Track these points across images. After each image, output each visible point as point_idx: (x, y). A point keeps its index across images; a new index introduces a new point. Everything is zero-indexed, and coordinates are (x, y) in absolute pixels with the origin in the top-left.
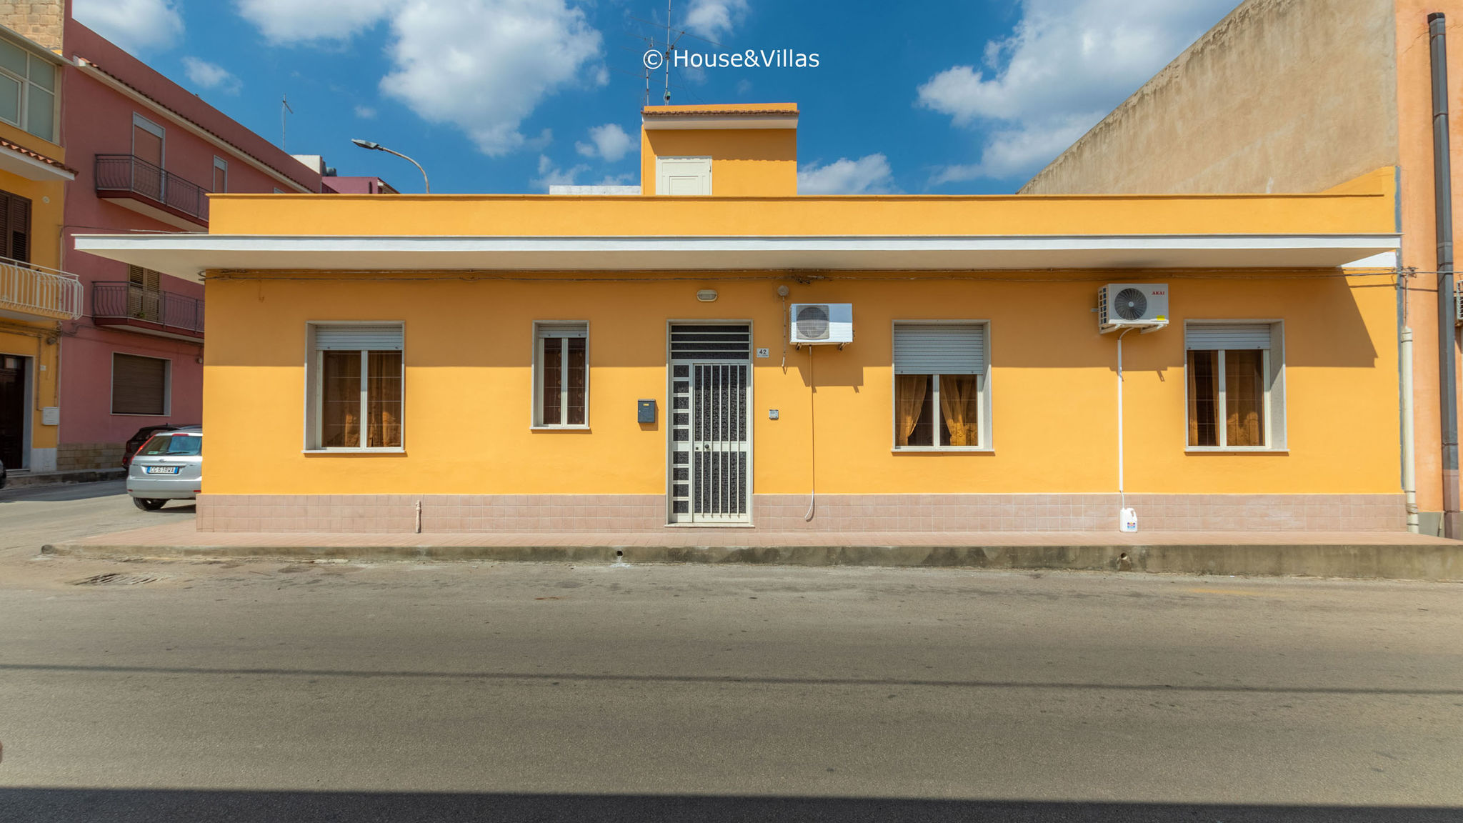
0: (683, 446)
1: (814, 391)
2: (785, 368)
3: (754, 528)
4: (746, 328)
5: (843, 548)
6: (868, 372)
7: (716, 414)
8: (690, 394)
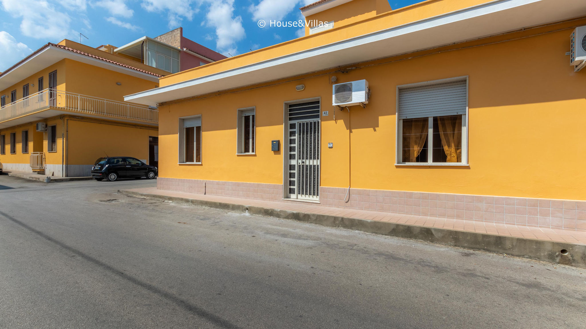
0: (293, 162)
1: (351, 132)
2: (336, 121)
3: (320, 203)
4: (318, 102)
5: (342, 218)
6: (382, 119)
7: (307, 146)
8: (296, 137)
